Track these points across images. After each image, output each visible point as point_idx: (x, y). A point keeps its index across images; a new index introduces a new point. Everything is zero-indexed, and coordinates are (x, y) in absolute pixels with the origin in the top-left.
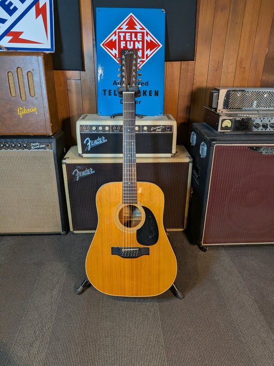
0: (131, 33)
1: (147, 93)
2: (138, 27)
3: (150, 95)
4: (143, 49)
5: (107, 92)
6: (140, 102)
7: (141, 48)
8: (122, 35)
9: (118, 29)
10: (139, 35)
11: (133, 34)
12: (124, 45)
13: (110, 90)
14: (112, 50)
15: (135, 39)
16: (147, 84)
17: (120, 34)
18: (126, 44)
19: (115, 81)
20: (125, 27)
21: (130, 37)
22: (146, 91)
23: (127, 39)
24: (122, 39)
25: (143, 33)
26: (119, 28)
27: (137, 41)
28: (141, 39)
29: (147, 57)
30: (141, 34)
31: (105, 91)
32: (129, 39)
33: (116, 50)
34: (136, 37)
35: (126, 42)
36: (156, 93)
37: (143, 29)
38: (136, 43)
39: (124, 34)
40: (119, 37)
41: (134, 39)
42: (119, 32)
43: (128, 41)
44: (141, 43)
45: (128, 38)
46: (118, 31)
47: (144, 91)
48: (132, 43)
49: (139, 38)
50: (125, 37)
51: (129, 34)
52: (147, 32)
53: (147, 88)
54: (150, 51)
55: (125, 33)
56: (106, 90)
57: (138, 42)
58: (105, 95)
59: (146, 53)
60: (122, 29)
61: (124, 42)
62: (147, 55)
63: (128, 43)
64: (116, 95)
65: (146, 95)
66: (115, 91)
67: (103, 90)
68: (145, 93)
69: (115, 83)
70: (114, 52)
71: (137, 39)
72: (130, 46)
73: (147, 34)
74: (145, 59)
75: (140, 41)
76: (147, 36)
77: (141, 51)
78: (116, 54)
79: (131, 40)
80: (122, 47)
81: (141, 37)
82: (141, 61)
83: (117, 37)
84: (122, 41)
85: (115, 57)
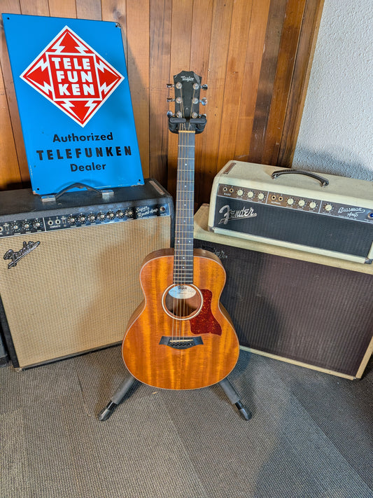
0: (72, 58)
1: (114, 151)
2: (81, 49)
3: (118, 154)
4: (95, 83)
5: (45, 155)
6: (104, 166)
8: (57, 60)
9: (47, 51)
10: (86, 62)
11: (75, 60)
12: (63, 77)
13: (49, 151)
14: (43, 85)
15: (80, 68)
16: (110, 137)
17: (53, 59)
18: (66, 75)
19: (56, 136)
20: (59, 49)
21: (70, 64)
22: (111, 148)
23: (66, 67)
24: (57, 67)
25: (91, 59)
26: (50, 50)
27: (83, 70)
28: (89, 68)
29: (104, 96)
30: (88, 60)
31: (40, 152)
32: (70, 68)
33: (49, 84)
34: (80, 63)
35: (66, 71)
36: (128, 151)
37: (90, 51)
38: (82, 73)
39: (59, 59)
40: (52, 64)
41: (77, 67)
42: (50, 57)
43: (69, 70)
44: (89, 73)
45: (67, 65)
46: (47, 54)
47: (107, 148)
48: (75, 73)
49: (86, 65)
50: (61, 63)
51: (69, 60)
52: (97, 57)
53: (112, 144)
54: (107, 86)
55: (62, 57)
56: (42, 151)
57: (86, 71)
58: (41, 159)
59: (100, 89)
60: (54, 51)
61: (62, 73)
62: (103, 92)
63: (69, 73)
64: (62, 158)
65: (112, 155)
66: (58, 151)
67: (37, 152)
68: (109, 151)
69: (56, 138)
70: (47, 88)
71: (83, 67)
72: (73, 78)
73: (98, 59)
74: (101, 99)
75: (89, 70)
76: (99, 64)
77: (92, 86)
78: (50, 92)
79: (73, 69)
80: (59, 80)
81: (89, 64)
82: (94, 102)
83: (48, 64)
84: (58, 70)
85: (50, 96)
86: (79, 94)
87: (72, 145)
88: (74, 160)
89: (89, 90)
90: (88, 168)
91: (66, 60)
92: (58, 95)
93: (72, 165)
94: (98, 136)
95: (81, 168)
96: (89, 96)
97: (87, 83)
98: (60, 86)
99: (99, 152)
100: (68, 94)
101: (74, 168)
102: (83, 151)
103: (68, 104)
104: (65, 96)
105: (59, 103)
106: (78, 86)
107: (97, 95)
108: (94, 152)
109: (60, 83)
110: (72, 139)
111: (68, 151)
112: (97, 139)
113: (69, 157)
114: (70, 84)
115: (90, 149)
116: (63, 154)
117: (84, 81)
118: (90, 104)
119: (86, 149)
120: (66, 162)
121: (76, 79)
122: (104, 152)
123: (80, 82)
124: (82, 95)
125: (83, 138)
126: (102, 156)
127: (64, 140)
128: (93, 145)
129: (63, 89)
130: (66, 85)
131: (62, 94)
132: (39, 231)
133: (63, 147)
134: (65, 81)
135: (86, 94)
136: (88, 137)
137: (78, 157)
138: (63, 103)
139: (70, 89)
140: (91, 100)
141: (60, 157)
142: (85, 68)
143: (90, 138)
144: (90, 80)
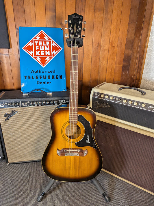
1: (55, 77)
2: (46, 38)
3: (57, 78)
4: (50, 51)
5: (27, 78)
6: (50, 83)
7: (49, 50)
8: (36, 42)
9: (33, 39)
11: (44, 42)
12: (38, 48)
13: (29, 76)
15: (45, 45)
16: (54, 71)
17: (35, 42)
18: (39, 48)
19: (33, 70)
20: (38, 38)
21: (41, 44)
22: (54, 76)
23: (40, 45)
24: (36, 45)
25: (50, 42)
27: (46, 46)
28: (49, 45)
29: (53, 56)
30: (48, 42)
31: (26, 76)
32: (41, 45)
33: (33, 51)
34: (45, 43)
36: (61, 77)
37: (50, 39)
38: (46, 47)
39: (37, 42)
40: (35, 44)
41: (44, 45)
42: (34, 41)
44: (49, 47)
45: (40, 44)
47: (52, 76)
48: (43, 47)
50: (38, 44)
51: (41, 42)
52: (52, 41)
53: (55, 74)
54: (55, 52)
55: (38, 41)
56: (27, 76)
57: (47, 46)
59: (52, 53)
60: (36, 39)
61: (38, 47)
62: (53, 54)
63: (41, 47)
64: (34, 79)
65: (54, 79)
66: (33, 76)
67: (25, 76)
68: (53, 77)
69: (33, 71)
70: (31, 52)
71: (46, 45)
72: (42, 49)
73: (53, 42)
74: (52, 57)
75: (48, 46)
76: (53, 43)
77: (49, 52)
78: (32, 54)
79: (42, 45)
80: (37, 50)
81: (49, 44)
82: (49, 58)
83: (33, 44)
84: (37, 46)
85: (32, 55)
86: (44, 55)
87: (39, 74)
88: (39, 80)
89: (48, 53)
90: (44, 83)
91: (40, 42)
92: (35, 55)
93: (37, 82)
94: (49, 71)
95: (41, 83)
96: (48, 56)
97: (47, 51)
98: (37, 52)
99: (49, 77)
100: (39, 55)
101: (38, 83)
102: (42, 77)
103: (39, 59)
104: (38, 56)
105: (35, 58)
106: (43, 52)
107: (51, 55)
108: (47, 77)
109: (37, 51)
110: (39, 72)
111: (36, 76)
112: (48, 72)
113: (36, 79)
114: (41, 51)
115: (45, 76)
116: (35, 77)
117: (46, 50)
118: (48, 59)
119: (44, 76)
120: (36, 80)
121: (43, 49)
122: (51, 77)
123: (44, 50)
124: (45, 55)
125: (43, 72)
126: (50, 79)
127: (36, 72)
128: (47, 74)
129: (37, 53)
130: (39, 52)
131: (37, 55)
132: (18, 107)
133: (34, 75)
134: (39, 50)
135: (46, 55)
136: (45, 71)
137: (40, 79)
138: (37, 58)
139: (40, 53)
140: (48, 57)
141: (33, 79)
142: (47, 45)
143: (46, 72)
144: (49, 49)
